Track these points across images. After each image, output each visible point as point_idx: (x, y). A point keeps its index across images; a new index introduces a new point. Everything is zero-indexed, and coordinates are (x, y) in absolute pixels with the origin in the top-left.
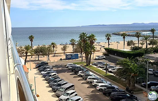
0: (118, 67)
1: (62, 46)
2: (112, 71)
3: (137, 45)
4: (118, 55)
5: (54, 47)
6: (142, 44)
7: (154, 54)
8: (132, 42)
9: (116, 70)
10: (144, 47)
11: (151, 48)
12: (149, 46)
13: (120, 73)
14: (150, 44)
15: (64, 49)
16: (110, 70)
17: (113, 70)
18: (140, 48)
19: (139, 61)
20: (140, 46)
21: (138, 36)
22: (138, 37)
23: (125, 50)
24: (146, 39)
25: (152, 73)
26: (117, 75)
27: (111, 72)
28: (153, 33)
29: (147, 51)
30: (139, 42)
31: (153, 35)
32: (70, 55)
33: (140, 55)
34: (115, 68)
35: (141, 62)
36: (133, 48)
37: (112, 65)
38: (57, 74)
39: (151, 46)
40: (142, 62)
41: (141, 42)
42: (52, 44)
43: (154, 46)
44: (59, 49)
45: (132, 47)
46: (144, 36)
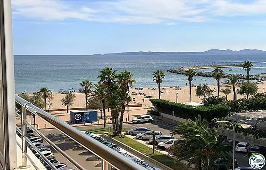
0: (177, 137)
1: (64, 96)
2: (166, 146)
3: (215, 94)
4: (177, 115)
5: (45, 97)
6: (226, 92)
7: (250, 112)
8: (205, 87)
9: (173, 144)
10: (230, 97)
11: (243, 100)
12: (239, 97)
13: (181, 150)
14: (241, 93)
15: (68, 101)
16: (161, 144)
17: (168, 143)
18: (221, 100)
19: (220, 126)
20: (222, 95)
21: (217, 75)
22: (218, 77)
23: (193, 104)
24: (233, 82)
25: (245, 150)
26: (175, 154)
27: (163, 148)
28: (248, 71)
29: (235, 107)
30: (220, 89)
31: (248, 73)
32: (80, 113)
33: (222, 113)
34: (171, 140)
35: (223, 127)
36: (208, 99)
37: (167, 133)
38: (52, 154)
39: (243, 96)
40: (225, 128)
41: (224, 88)
42: (43, 90)
43: (250, 97)
44: (56, 101)
45: (207, 97)
46: (229, 76)
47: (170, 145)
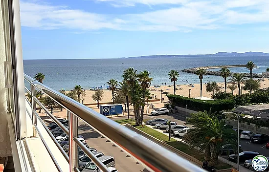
0: (190, 127)
1: (94, 93)
2: (180, 134)
3: (223, 90)
4: (189, 108)
5: (79, 93)
6: (232, 88)
7: (253, 105)
8: (214, 84)
9: (186, 132)
10: (235, 93)
11: (247, 94)
12: (244, 92)
13: (193, 137)
14: (245, 89)
15: (98, 97)
16: (176, 132)
17: (182, 132)
18: (228, 95)
19: (227, 117)
20: (229, 91)
21: (224, 74)
22: (225, 76)
23: (203, 98)
24: (238, 79)
25: (249, 138)
26: (187, 141)
27: (178, 136)
28: (251, 70)
29: (239, 100)
30: (227, 86)
31: (251, 72)
32: (107, 107)
33: (228, 106)
34: (184, 129)
35: (229, 118)
36: (217, 95)
37: (181, 124)
39: (247, 92)
40: (231, 119)
41: (231, 85)
42: (77, 88)
43: (253, 92)
44: (88, 97)
45: (215, 93)
46: (235, 75)
47: (184, 134)
